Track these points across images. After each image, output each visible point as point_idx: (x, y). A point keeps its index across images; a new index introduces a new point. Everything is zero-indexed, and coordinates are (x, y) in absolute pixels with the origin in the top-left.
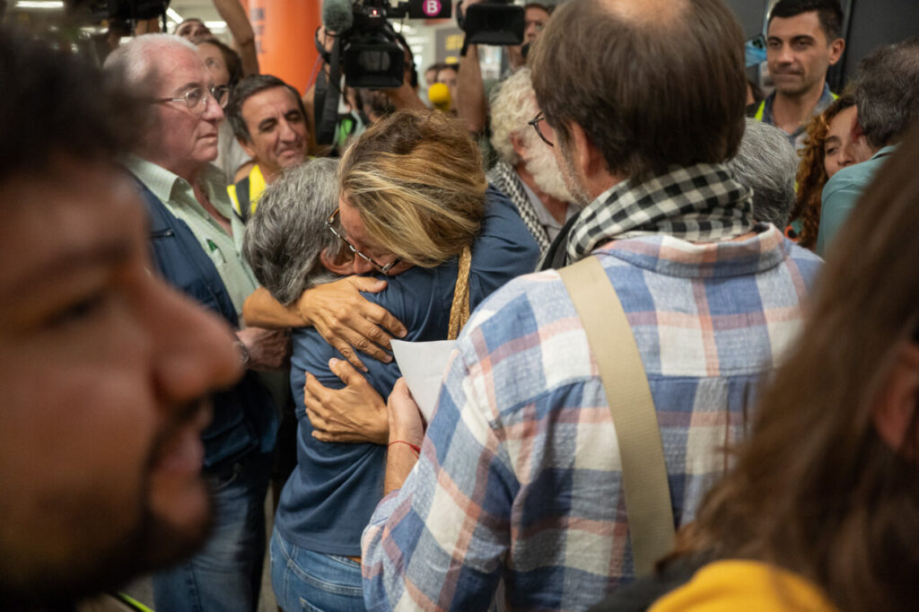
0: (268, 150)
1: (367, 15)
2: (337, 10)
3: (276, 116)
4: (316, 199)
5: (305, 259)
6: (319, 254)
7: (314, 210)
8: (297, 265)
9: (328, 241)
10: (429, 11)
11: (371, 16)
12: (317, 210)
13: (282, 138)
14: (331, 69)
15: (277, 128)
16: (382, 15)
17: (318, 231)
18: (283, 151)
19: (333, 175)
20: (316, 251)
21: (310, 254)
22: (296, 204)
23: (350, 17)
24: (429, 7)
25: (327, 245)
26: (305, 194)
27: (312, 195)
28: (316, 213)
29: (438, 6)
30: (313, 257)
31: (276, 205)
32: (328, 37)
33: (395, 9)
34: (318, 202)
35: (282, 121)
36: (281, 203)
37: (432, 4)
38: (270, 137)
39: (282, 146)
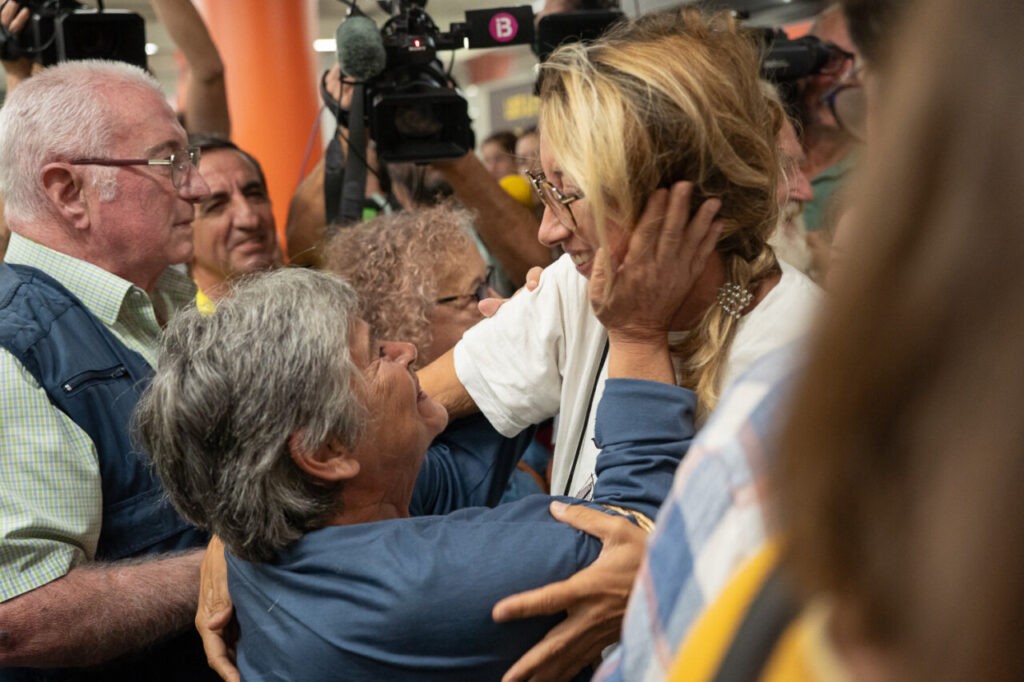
0: (215, 244)
1: (407, 48)
2: (360, 44)
3: (229, 190)
4: (295, 340)
5: (266, 445)
6: (290, 438)
7: (289, 358)
8: (248, 457)
9: (308, 416)
10: (500, 34)
11: (411, 49)
12: (294, 358)
13: (237, 222)
14: (350, 135)
15: (230, 209)
16: (428, 46)
17: (292, 397)
18: (240, 242)
19: (328, 298)
20: (286, 435)
21: (275, 437)
22: (258, 344)
23: (382, 53)
24: (499, 27)
25: (306, 424)
26: (276, 327)
27: (288, 329)
28: (292, 363)
29: (512, 25)
30: (279, 443)
31: (219, 343)
32: (345, 86)
33: (446, 36)
34: (298, 344)
35: (237, 198)
36: (228, 340)
37: (503, 23)
38: (218, 222)
39: (237, 235)
